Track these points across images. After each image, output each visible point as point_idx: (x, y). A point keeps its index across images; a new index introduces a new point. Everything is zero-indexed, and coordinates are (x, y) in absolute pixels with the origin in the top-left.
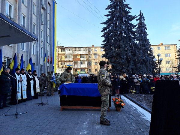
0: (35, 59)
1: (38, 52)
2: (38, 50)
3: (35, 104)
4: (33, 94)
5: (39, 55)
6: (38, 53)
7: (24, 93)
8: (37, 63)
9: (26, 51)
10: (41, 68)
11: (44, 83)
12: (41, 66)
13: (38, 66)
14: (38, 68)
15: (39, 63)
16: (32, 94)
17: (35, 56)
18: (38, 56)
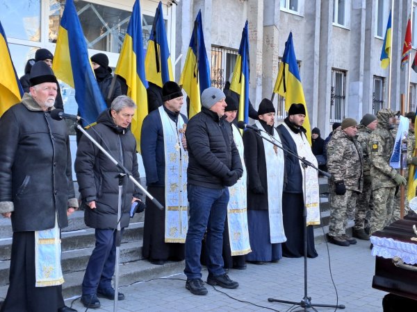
0: (347, 49)
1: (360, 15)
2: (364, 6)
3: (271, 301)
4: (278, 234)
5: (368, 30)
6: (364, 20)
7: (238, 226)
8: (358, 67)
9: (307, 15)
10: (376, 94)
11: (351, 177)
12: (377, 83)
13: (361, 84)
14: (361, 93)
15: (367, 69)
16: (272, 234)
17: (349, 33)
18: (360, 34)
